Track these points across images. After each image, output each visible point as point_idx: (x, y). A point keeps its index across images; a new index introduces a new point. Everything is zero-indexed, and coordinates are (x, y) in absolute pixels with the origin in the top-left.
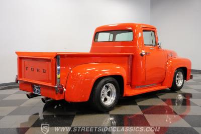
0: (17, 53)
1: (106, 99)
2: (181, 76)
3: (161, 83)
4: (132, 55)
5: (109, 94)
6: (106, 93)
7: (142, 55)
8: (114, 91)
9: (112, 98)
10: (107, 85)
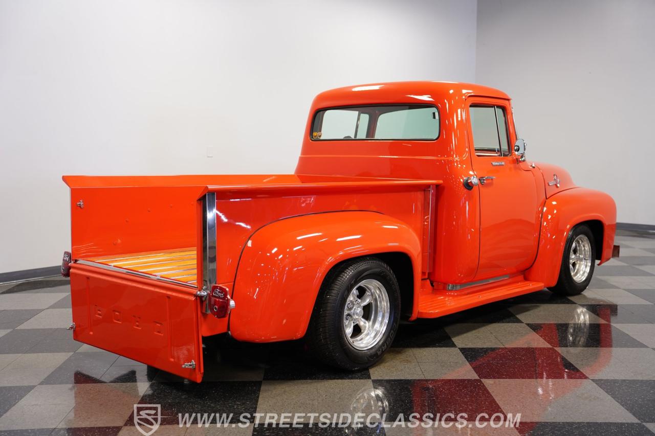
0: (66, 179)
1: (357, 330)
2: (586, 247)
3: (525, 273)
4: (437, 186)
5: (367, 313)
6: (359, 310)
7: (468, 186)
8: (384, 304)
9: (377, 325)
10: (362, 284)
